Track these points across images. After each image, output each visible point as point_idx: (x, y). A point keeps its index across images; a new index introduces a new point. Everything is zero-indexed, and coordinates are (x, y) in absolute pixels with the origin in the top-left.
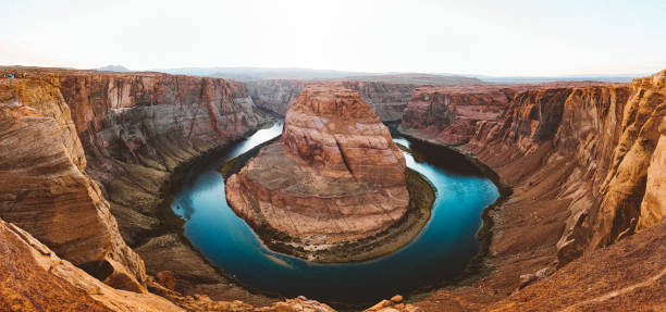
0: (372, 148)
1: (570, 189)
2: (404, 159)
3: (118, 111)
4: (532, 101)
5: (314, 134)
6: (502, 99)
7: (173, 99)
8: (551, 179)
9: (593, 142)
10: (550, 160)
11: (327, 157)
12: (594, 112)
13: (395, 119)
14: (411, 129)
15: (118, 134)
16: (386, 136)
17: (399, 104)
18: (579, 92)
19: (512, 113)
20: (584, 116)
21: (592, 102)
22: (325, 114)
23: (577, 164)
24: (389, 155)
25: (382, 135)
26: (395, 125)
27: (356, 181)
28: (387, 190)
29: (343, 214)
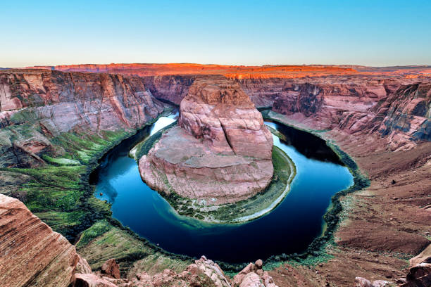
0: (248, 129)
2: (272, 140)
5: (204, 118)
13: (267, 106)
16: (259, 120)
22: (212, 102)
24: (261, 135)
25: (256, 119)
26: (266, 111)
27: (235, 154)
28: (258, 163)
29: (225, 181)
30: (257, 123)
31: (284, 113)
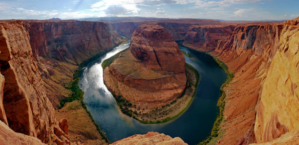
0: (170, 53)
1: (260, 73)
2: (184, 59)
3: (56, 37)
4: (242, 31)
5: (144, 46)
6: (229, 30)
7: (81, 31)
8: (252, 68)
9: (270, 49)
10: (251, 58)
11: (149, 58)
12: (269, 36)
13: (181, 39)
14: (189, 44)
15: (55, 47)
16: (176, 47)
17: (183, 33)
18: (263, 27)
19: (233, 37)
20: (265, 37)
21: (269, 31)
22: (149, 37)
23: (263, 60)
24: (178, 57)
25: (175, 47)
26: (181, 42)
27: (162, 70)
28: (176, 75)
29: (155, 89)
30: (175, 50)
31: (191, 43)
